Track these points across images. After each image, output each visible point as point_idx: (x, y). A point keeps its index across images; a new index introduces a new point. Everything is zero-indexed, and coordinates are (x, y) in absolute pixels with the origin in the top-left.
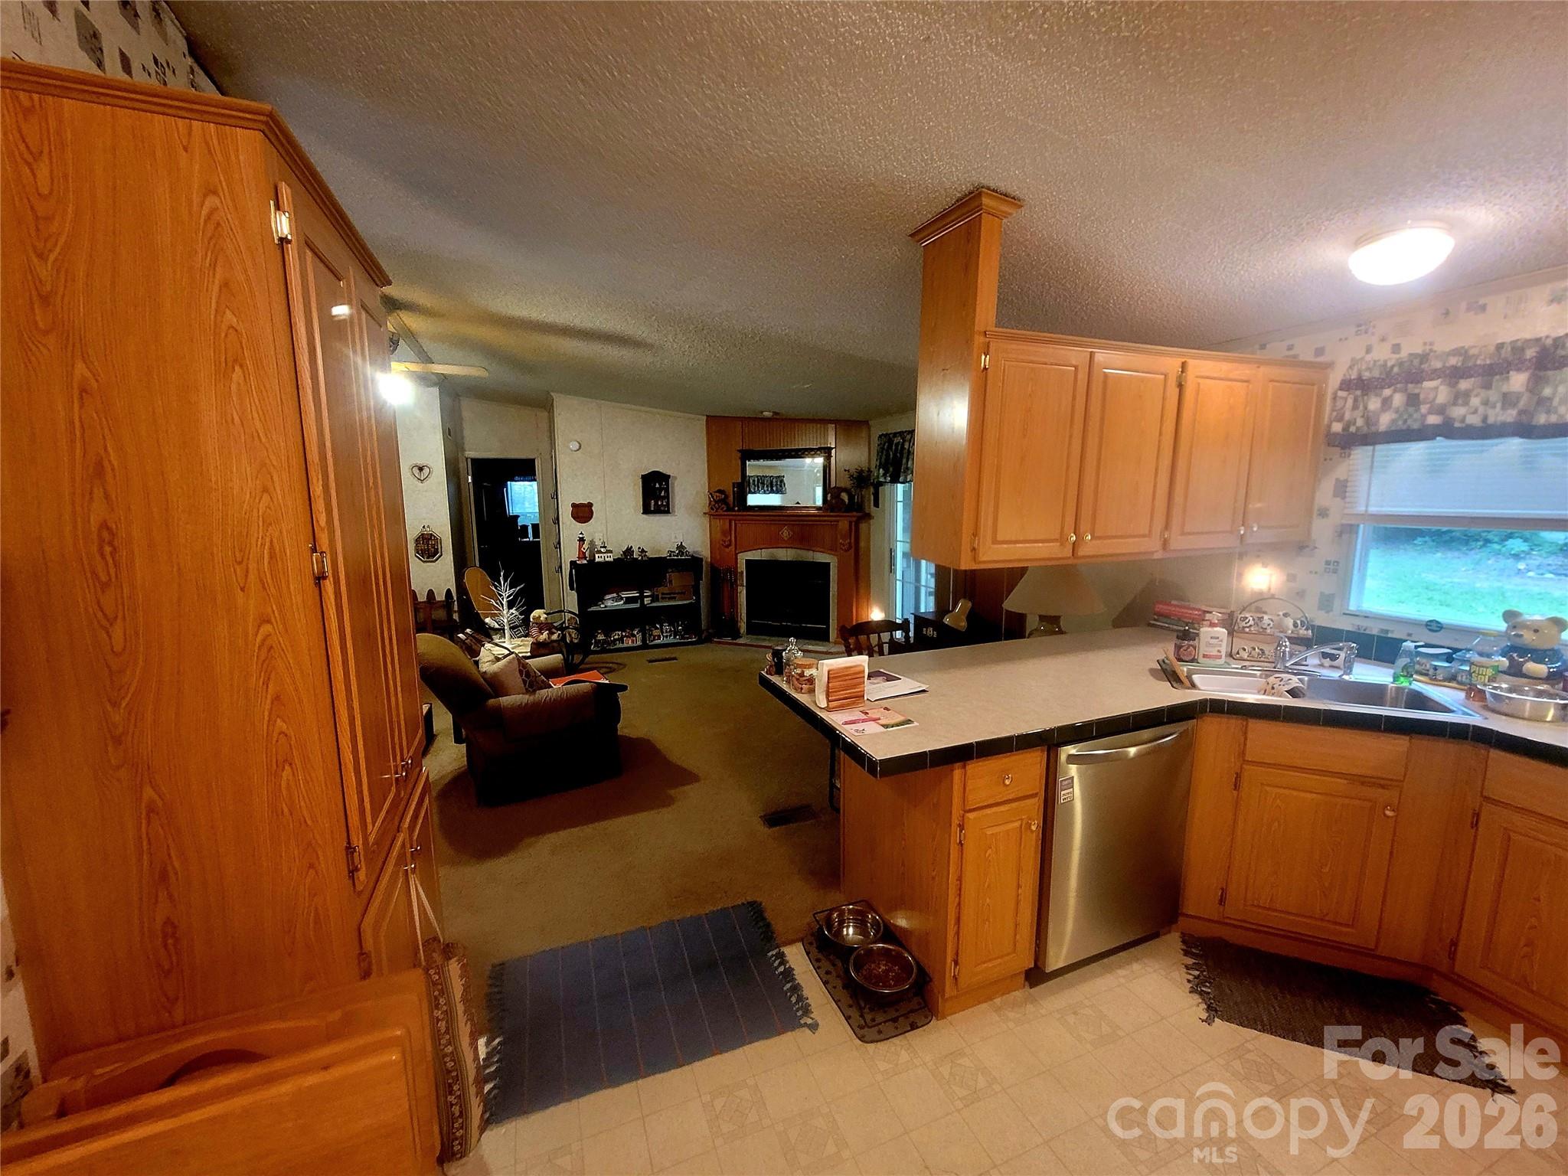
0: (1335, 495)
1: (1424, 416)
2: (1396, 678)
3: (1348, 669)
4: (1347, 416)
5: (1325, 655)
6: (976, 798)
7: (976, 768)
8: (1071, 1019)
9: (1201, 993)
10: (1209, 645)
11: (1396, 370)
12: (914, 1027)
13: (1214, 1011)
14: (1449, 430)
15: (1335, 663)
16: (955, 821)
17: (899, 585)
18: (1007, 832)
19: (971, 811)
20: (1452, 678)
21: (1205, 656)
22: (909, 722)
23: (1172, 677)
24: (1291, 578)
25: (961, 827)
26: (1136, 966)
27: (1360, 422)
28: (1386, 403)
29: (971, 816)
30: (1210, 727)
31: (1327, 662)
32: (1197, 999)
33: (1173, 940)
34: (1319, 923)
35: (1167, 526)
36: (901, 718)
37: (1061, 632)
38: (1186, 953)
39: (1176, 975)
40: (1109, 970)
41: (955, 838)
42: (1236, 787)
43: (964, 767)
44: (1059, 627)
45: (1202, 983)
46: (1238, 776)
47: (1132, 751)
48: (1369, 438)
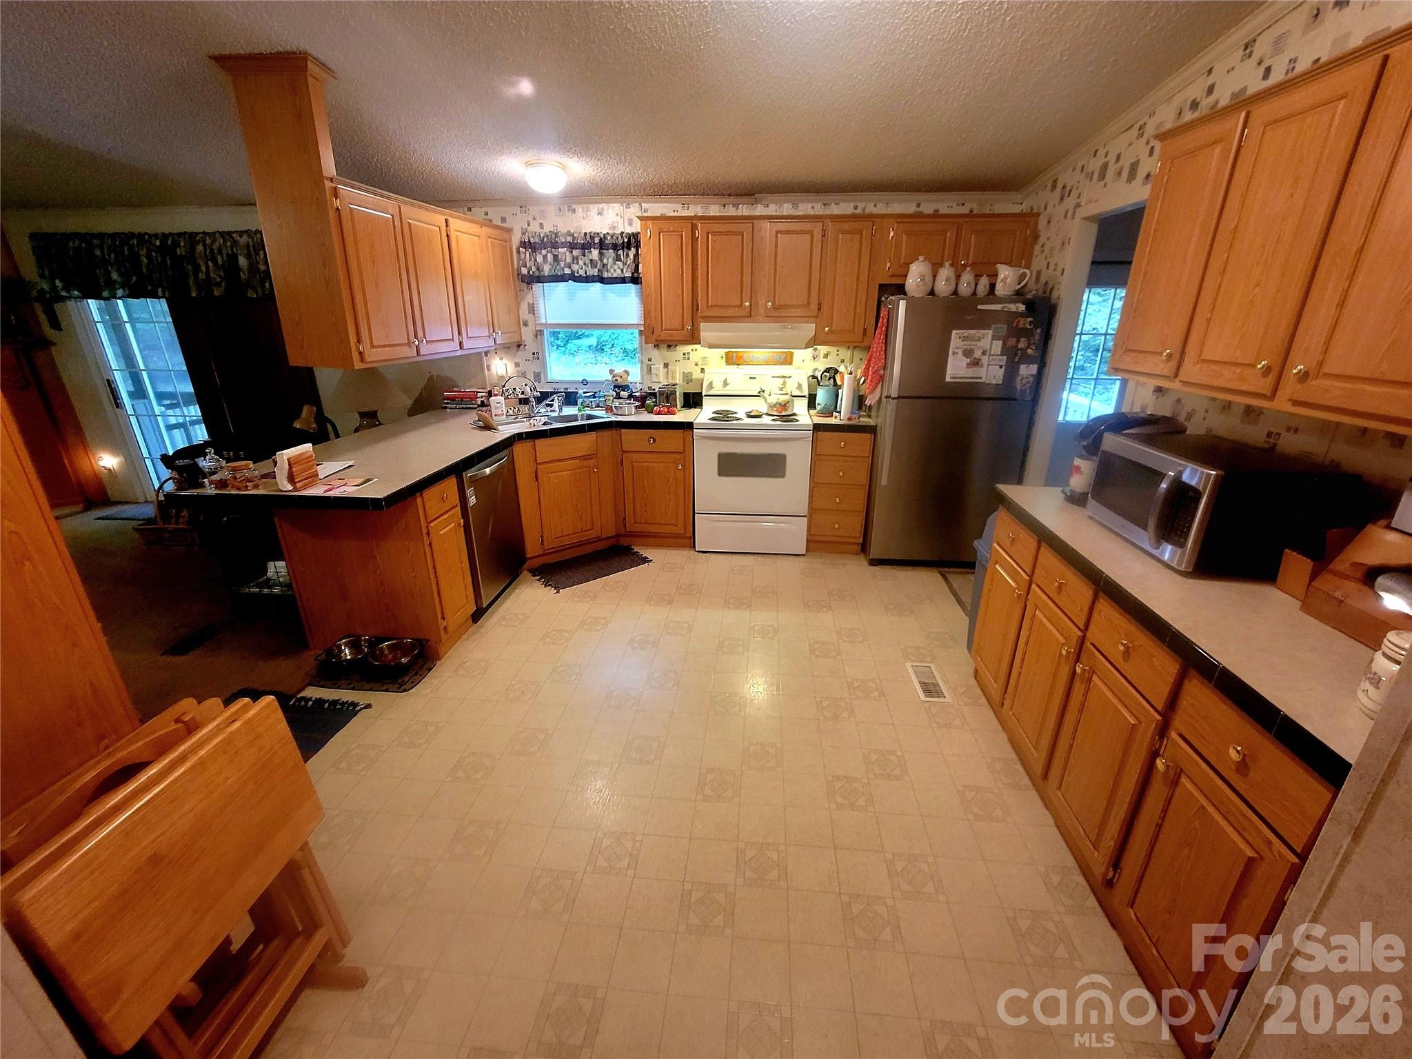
0: (529, 313)
1: (563, 269)
2: (579, 410)
3: (561, 410)
4: (528, 265)
5: (548, 405)
6: (432, 513)
7: (427, 494)
8: (504, 623)
9: (549, 585)
10: (496, 408)
11: (545, 239)
12: (430, 670)
13: (557, 588)
14: (575, 278)
15: (552, 409)
16: (425, 531)
17: (133, 420)
18: (450, 530)
19: (432, 521)
20: (598, 406)
21: (496, 415)
22: (369, 480)
23: (488, 427)
24: (517, 365)
25: (428, 534)
26: (517, 591)
27: (534, 269)
28: (545, 257)
29: (432, 524)
30: (519, 449)
31: (549, 409)
32: (549, 588)
33: (525, 574)
34: (581, 534)
35: (460, 333)
36: (362, 480)
37: (380, 424)
38: (534, 576)
39: (535, 585)
40: (506, 598)
41: (427, 542)
42: (537, 480)
43: (421, 495)
44: (379, 421)
45: (548, 582)
46: (536, 473)
47: (488, 471)
48: (540, 279)
